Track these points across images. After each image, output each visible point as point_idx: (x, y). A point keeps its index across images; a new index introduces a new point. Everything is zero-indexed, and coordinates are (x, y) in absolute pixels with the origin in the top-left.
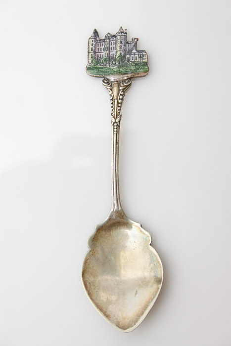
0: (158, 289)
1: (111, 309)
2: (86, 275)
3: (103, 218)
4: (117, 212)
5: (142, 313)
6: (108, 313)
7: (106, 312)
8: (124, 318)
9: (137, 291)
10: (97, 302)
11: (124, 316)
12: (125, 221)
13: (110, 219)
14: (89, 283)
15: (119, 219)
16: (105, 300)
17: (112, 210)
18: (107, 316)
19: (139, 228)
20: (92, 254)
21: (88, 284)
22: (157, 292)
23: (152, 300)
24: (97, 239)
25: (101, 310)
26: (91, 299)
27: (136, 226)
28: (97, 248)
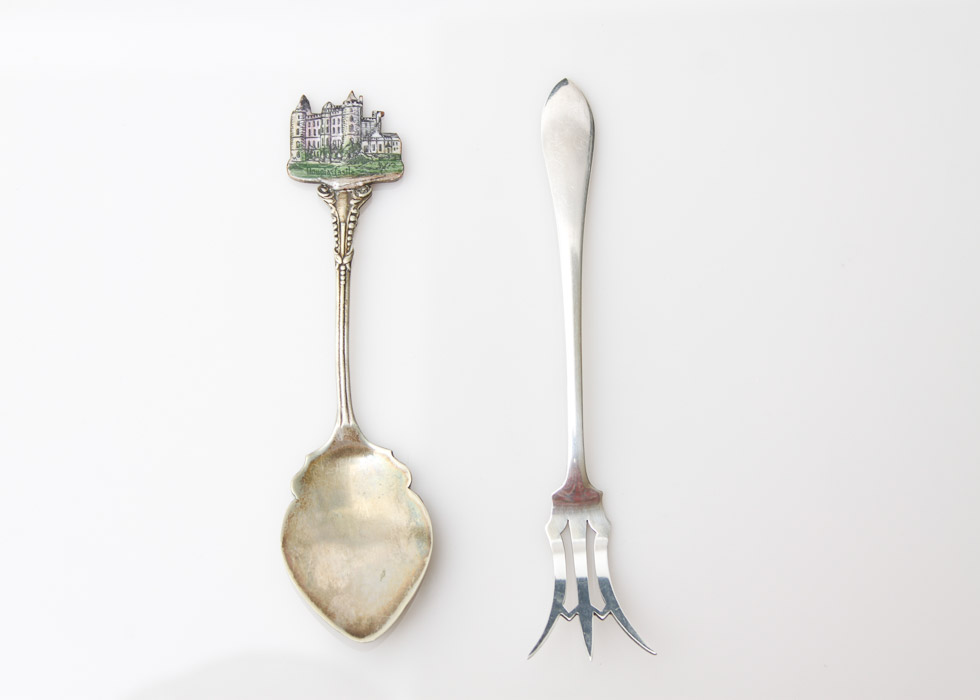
0: (424, 565)
1: (335, 603)
2: (290, 543)
3: (322, 443)
4: (347, 428)
5: (395, 608)
6: (331, 609)
7: (326, 608)
8: (360, 620)
9: (384, 572)
10: (311, 590)
11: (361, 614)
12: (362, 446)
13: (334, 442)
14: (296, 558)
15: (350, 443)
16: (325, 588)
17: (338, 425)
18: (330, 615)
19: (388, 459)
20: (301, 507)
21: (293, 559)
22: (421, 570)
23: (412, 585)
24: (311, 479)
25: (318, 604)
26: (300, 585)
27: (383, 455)
28: (310, 496)
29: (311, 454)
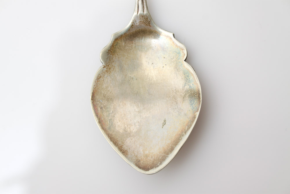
0: (195, 117)
1: (128, 143)
2: (97, 97)
3: (124, 26)
4: (142, 16)
5: (172, 149)
6: (125, 148)
7: (121, 147)
8: (147, 156)
9: (165, 121)
10: (111, 133)
11: (147, 152)
12: (152, 29)
13: (132, 26)
14: (101, 108)
15: (144, 26)
16: (121, 131)
17: (135, 14)
18: (124, 152)
19: (171, 39)
20: (107, 71)
21: (99, 109)
22: (193, 122)
23: (185, 133)
24: (115, 52)
25: (115, 143)
26: (103, 128)
27: (167, 37)
28: (113, 64)
29: (115, 35)
